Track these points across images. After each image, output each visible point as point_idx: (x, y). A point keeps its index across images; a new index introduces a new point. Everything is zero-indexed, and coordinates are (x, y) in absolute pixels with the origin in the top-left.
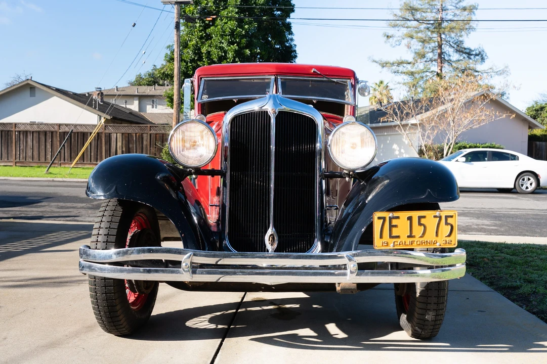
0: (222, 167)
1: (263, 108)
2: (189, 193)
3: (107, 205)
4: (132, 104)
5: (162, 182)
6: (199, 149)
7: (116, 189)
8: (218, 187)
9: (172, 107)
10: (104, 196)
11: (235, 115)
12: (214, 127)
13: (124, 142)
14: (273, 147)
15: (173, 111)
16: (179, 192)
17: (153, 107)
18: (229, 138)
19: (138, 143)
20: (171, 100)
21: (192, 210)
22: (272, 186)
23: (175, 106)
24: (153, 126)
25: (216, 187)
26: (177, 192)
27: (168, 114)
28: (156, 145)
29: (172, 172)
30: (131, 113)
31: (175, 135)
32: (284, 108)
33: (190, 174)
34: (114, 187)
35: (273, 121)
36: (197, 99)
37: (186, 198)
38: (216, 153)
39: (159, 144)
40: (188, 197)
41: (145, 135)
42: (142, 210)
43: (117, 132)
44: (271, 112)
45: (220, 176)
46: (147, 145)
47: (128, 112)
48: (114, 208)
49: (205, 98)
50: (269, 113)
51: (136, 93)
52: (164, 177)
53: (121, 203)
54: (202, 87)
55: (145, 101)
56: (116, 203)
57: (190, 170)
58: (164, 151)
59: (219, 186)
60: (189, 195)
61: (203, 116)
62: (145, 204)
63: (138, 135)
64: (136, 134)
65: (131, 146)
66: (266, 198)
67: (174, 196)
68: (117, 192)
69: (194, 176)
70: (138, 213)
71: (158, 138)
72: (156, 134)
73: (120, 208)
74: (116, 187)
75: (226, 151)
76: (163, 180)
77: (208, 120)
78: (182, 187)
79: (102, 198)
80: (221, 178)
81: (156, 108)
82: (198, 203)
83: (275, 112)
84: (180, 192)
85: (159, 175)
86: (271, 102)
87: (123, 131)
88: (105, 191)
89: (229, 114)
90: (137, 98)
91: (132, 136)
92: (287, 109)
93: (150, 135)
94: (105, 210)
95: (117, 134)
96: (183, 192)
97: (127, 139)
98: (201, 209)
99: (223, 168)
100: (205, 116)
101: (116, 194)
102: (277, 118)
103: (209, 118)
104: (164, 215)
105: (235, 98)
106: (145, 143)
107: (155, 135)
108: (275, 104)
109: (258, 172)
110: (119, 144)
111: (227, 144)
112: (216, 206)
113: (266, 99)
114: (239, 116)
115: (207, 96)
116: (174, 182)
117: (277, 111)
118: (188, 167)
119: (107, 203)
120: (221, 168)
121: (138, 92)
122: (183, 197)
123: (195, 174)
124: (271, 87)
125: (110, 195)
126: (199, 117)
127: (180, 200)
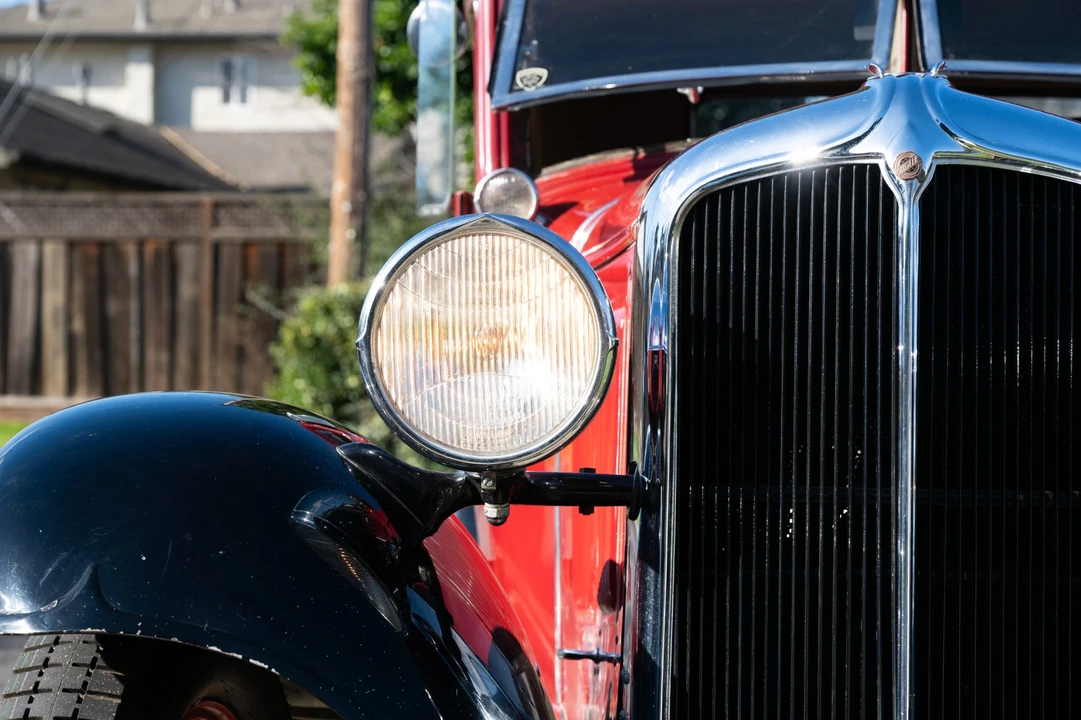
0: (637, 457)
1: (854, 150)
2: (460, 591)
3: (46, 664)
4: (117, 80)
5: (326, 543)
6: (515, 368)
7: (95, 583)
8: (612, 563)
9: (329, 96)
10: (34, 617)
11: (703, 189)
12: (580, 238)
13: (78, 287)
14: (908, 352)
15: (332, 119)
16: (411, 593)
17: (226, 98)
18: (674, 307)
19: (149, 295)
20: (325, 64)
21: (482, 687)
22: (905, 551)
23: (345, 95)
24: (227, 197)
25: (598, 561)
26: (403, 593)
27: (307, 137)
28: (243, 300)
29: (375, 491)
30: (116, 132)
31: (395, 300)
32: (967, 147)
33: (471, 496)
34: (87, 573)
35: (907, 218)
36: (490, 88)
37: (446, 620)
38: (604, 388)
39: (258, 296)
40: (457, 618)
41: (186, 253)
42: (216, 686)
43: (41, 231)
44: (899, 171)
45: (621, 511)
46: (196, 304)
47: (98, 125)
48: (80, 676)
49: (534, 82)
50: (884, 174)
51: (140, 26)
52: (336, 515)
53: (113, 651)
54: (513, 25)
55: (184, 67)
56: (89, 653)
57: (468, 481)
58: (287, 336)
59: (619, 559)
60: (461, 604)
61: (519, 177)
62: (245, 661)
63: (149, 249)
64: (141, 244)
65: (113, 306)
66: (871, 627)
67: (385, 610)
68: (100, 598)
69: (490, 511)
70: (196, 701)
71: (254, 262)
72: (246, 245)
73: (108, 680)
74: (95, 570)
75: (656, 374)
76: (332, 534)
77: (549, 198)
78: (429, 564)
79: (23, 627)
80: (632, 516)
81: (243, 99)
82: (508, 645)
83: (916, 173)
84: (418, 590)
85: (307, 505)
86: (896, 120)
87: (75, 227)
88: (38, 592)
89: (673, 180)
90: (145, 52)
91: (120, 258)
92: (982, 153)
93: (217, 248)
94: (36, 690)
95: (40, 242)
96: (435, 592)
97: (94, 271)
98: (524, 676)
99: (640, 468)
100: (533, 174)
101: (95, 608)
102: (928, 205)
103: (552, 184)
104: (318, 704)
105: (688, 80)
106: (186, 290)
107: (237, 251)
108: (917, 128)
109: (829, 483)
110: (54, 298)
111: (660, 339)
112: (597, 659)
113: (868, 103)
114: (739, 188)
115: (544, 73)
116: (388, 538)
117: (928, 165)
118: (455, 464)
119: (44, 653)
120: (631, 465)
121: (149, 19)
122: (430, 615)
123: (494, 498)
124: (882, 20)
125: (61, 613)
126: (501, 181)
127: (417, 634)
